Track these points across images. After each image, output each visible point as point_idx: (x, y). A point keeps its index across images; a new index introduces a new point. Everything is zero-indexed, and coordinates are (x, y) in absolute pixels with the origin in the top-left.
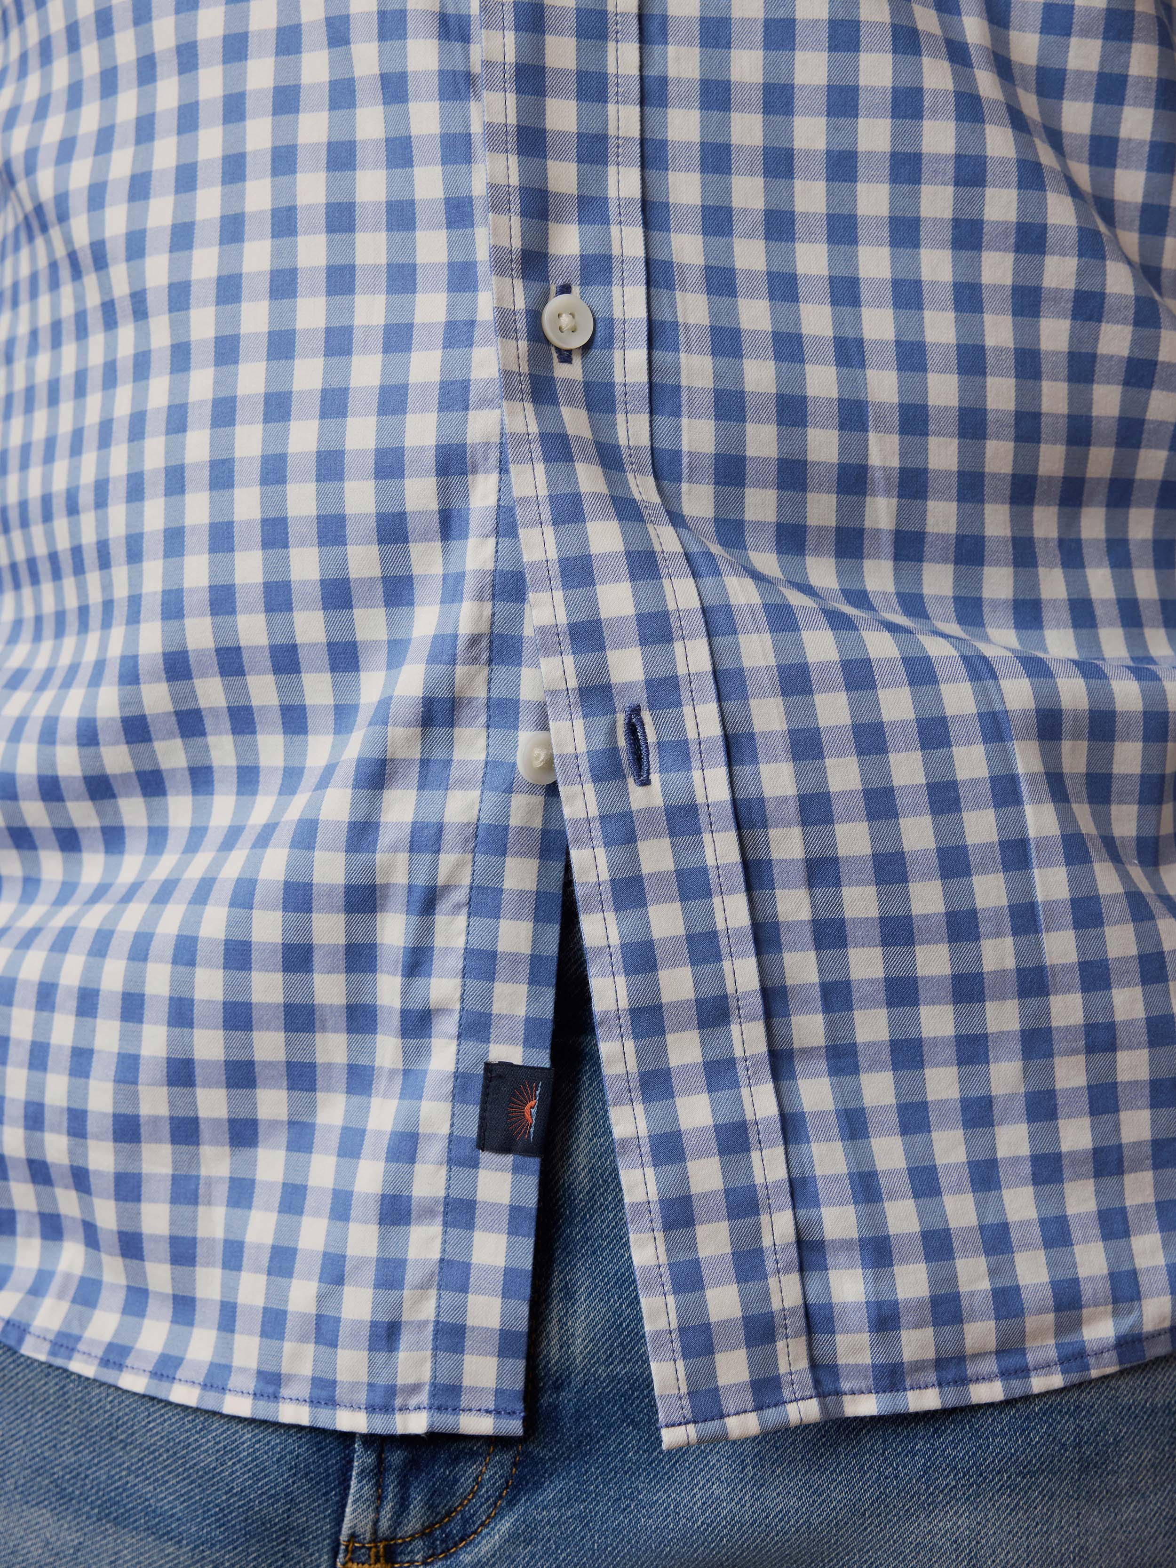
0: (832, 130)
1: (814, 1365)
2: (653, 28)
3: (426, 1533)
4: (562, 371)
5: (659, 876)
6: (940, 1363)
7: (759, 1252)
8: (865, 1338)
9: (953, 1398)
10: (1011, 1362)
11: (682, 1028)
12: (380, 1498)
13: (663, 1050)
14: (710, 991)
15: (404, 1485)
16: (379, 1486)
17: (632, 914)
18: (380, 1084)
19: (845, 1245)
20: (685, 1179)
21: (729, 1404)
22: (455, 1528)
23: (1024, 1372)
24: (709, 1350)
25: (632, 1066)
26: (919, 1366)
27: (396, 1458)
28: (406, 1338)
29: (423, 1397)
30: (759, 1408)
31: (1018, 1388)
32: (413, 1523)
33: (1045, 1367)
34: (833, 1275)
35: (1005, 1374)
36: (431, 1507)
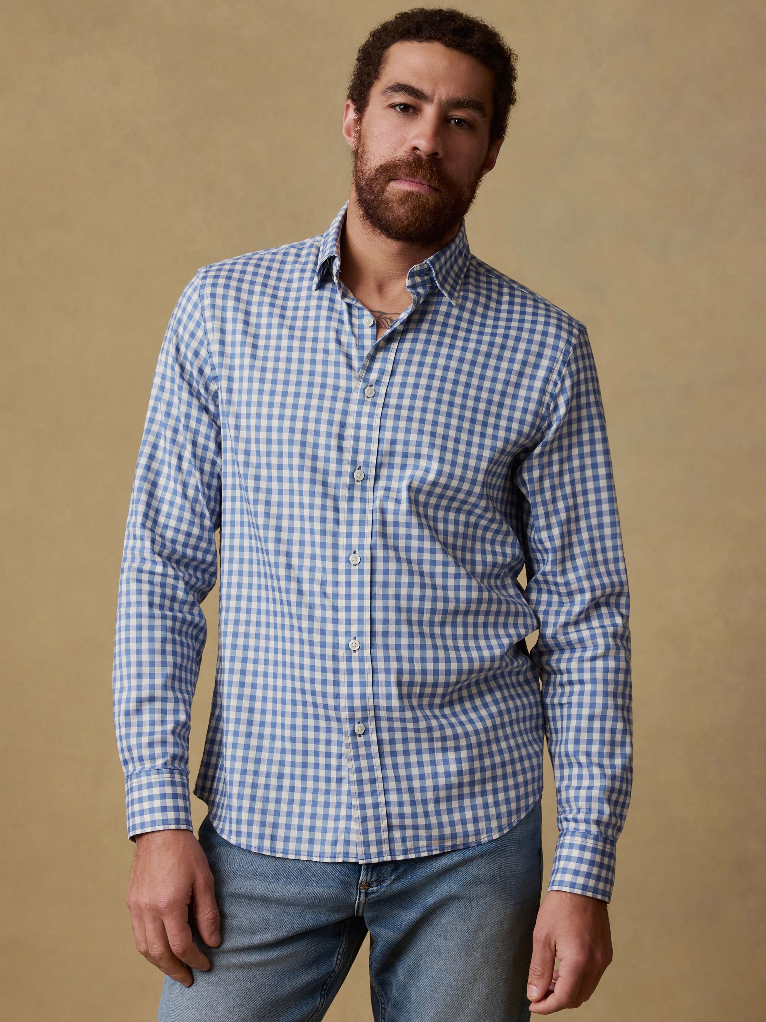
0: (407, 603)
1: (390, 850)
2: (374, 584)
3: (376, 880)
4: (354, 654)
5: (363, 755)
6: (415, 849)
7: (380, 827)
8: (400, 844)
9: (417, 856)
10: (429, 848)
11: (366, 784)
12: (367, 874)
13: (363, 788)
14: (372, 777)
15: (372, 871)
16: (368, 872)
17: (357, 762)
18: (332, 793)
19: (397, 826)
20: (366, 813)
21: (372, 856)
22: (382, 879)
23: (431, 851)
24: (369, 846)
25: (357, 791)
26: (411, 849)
27: (370, 866)
28: (338, 843)
29: (342, 855)
30: (378, 857)
31: (430, 854)
32: (374, 879)
33: (436, 850)
34: (394, 832)
35: (428, 851)
36: (377, 875)
